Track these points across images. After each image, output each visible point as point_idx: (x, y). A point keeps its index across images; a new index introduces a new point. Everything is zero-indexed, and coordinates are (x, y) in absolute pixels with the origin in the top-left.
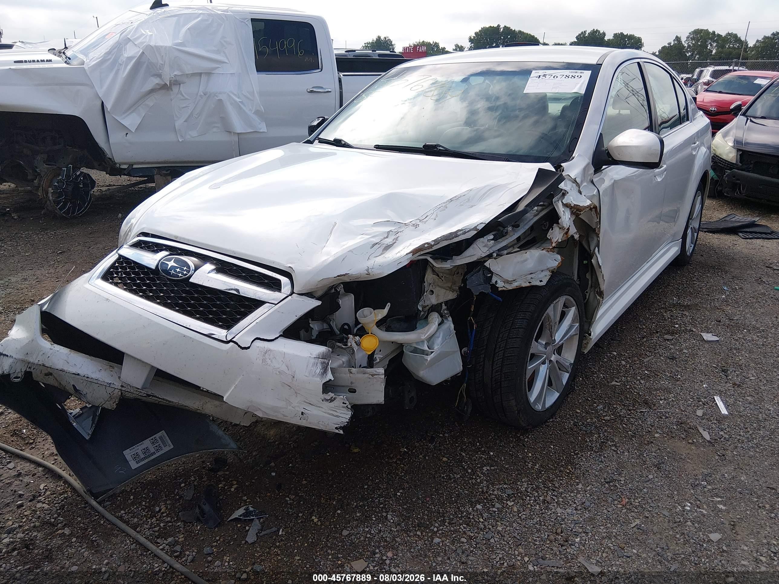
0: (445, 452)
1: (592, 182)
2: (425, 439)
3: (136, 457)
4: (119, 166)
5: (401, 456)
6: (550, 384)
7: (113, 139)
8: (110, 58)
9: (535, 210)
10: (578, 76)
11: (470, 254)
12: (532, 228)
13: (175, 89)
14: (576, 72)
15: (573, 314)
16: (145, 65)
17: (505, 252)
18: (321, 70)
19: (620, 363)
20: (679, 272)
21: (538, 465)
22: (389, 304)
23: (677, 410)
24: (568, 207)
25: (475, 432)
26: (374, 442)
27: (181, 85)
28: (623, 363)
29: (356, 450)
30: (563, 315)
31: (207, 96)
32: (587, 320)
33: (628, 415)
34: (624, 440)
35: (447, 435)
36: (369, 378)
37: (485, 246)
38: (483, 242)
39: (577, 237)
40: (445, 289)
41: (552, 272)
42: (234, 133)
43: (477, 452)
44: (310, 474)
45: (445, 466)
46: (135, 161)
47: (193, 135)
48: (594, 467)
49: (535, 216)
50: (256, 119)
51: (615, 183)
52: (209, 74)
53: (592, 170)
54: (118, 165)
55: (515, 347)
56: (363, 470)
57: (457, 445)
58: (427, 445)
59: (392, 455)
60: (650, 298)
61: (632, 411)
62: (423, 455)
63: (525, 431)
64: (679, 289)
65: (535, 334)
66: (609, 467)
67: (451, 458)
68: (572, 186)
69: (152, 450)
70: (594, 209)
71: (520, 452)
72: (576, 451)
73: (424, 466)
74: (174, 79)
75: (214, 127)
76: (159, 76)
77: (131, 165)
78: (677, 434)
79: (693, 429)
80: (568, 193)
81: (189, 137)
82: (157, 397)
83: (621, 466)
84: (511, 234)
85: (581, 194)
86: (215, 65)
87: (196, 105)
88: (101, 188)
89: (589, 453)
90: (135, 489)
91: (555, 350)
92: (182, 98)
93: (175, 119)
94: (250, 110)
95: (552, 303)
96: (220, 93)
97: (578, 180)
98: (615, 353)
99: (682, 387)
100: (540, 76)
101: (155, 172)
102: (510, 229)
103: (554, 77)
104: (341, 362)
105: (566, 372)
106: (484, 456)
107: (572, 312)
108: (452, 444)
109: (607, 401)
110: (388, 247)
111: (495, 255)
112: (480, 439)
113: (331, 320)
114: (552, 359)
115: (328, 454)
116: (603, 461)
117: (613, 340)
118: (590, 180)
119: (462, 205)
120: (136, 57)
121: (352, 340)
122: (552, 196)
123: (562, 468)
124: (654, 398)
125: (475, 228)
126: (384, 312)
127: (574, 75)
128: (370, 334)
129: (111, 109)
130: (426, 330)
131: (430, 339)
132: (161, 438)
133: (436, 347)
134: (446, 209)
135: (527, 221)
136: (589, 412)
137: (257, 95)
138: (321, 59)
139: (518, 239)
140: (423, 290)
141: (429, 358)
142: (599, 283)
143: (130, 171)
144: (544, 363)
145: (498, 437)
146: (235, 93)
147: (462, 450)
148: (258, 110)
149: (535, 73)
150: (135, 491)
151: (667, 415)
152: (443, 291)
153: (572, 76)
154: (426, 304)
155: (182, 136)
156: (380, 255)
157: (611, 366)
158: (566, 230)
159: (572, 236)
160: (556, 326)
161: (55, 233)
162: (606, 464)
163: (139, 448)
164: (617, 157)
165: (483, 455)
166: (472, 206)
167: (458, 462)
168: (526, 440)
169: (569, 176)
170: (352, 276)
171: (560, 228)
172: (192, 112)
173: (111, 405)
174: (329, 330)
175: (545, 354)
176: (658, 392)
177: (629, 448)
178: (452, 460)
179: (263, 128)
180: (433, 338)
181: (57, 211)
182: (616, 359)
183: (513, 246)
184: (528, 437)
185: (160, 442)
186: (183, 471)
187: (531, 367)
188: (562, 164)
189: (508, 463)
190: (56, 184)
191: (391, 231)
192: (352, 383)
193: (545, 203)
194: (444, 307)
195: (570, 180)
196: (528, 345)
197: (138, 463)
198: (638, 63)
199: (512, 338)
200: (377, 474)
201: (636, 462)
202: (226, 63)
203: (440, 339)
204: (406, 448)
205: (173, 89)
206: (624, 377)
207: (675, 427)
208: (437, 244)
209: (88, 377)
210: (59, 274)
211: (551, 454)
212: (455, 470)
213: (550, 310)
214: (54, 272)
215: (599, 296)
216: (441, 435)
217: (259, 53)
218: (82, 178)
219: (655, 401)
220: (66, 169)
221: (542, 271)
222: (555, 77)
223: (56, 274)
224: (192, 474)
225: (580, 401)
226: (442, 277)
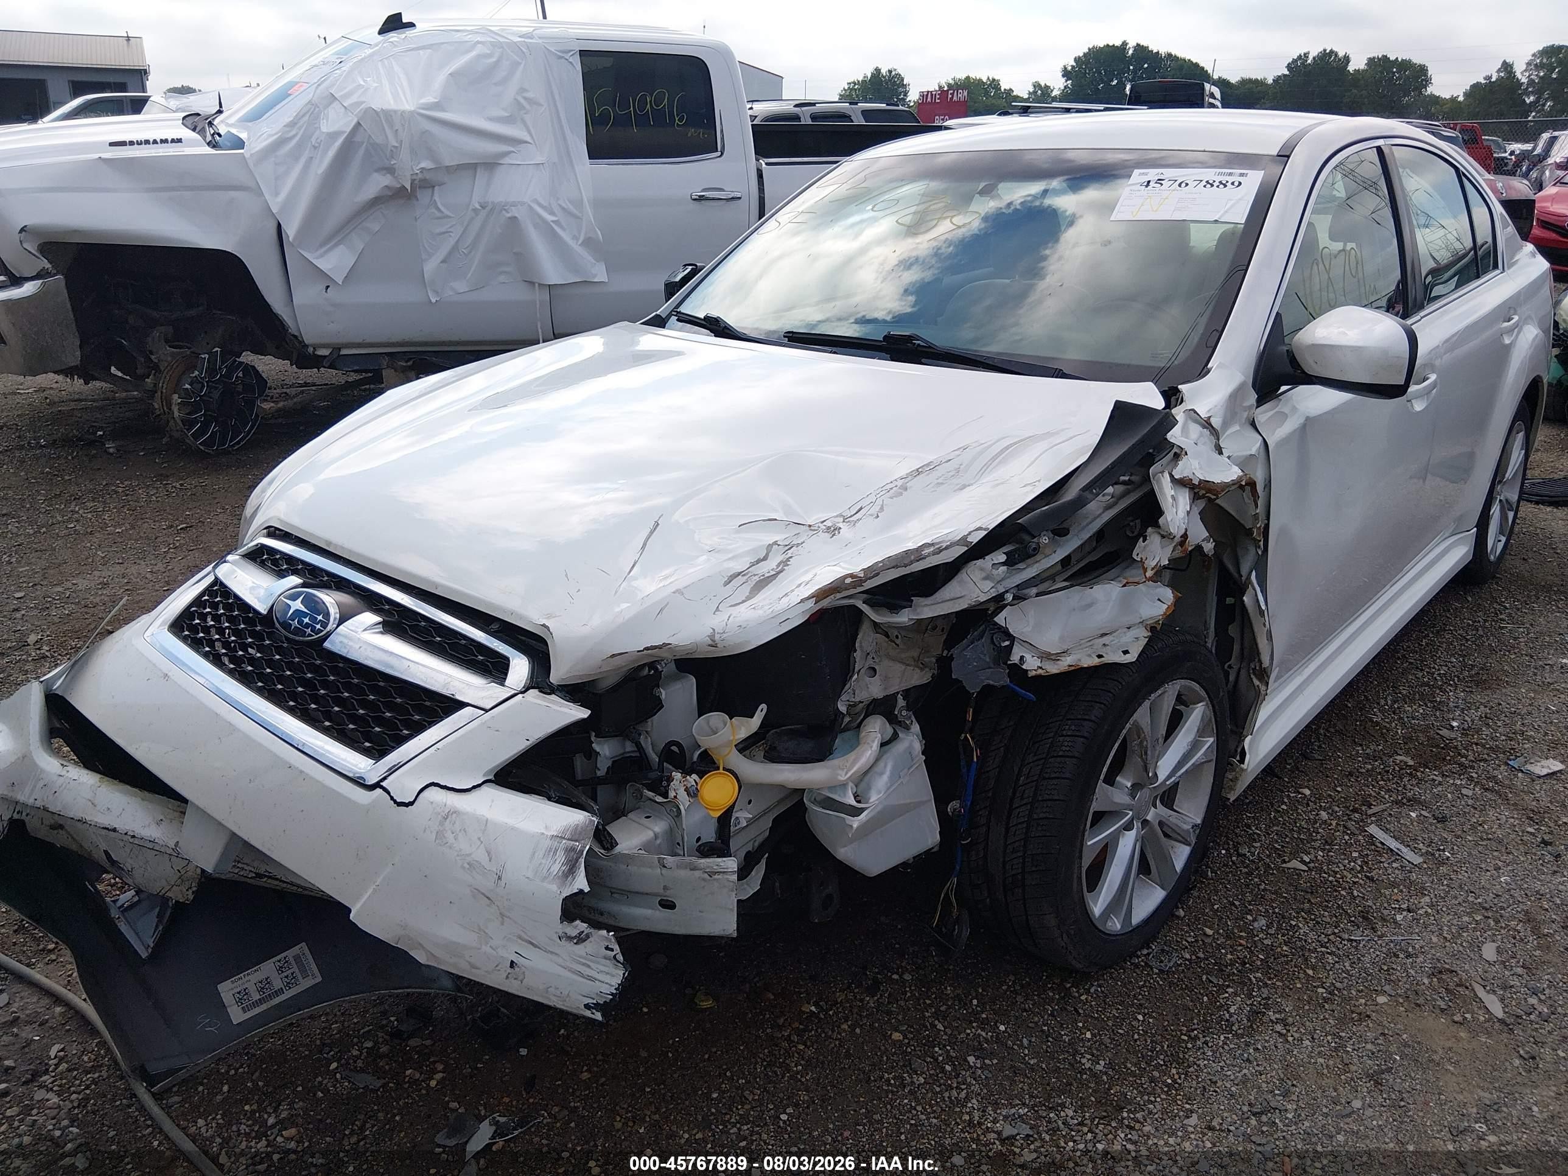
0: (900, 1017)
1: (1253, 424)
2: (860, 985)
3: (242, 998)
4: (313, 352)
5: (800, 1024)
6: (1144, 868)
7: (300, 297)
8: (294, 136)
9: (1108, 494)
10: (1233, 184)
11: (953, 595)
12: (1100, 535)
13: (423, 197)
14: (1230, 174)
15: (1200, 717)
16: (361, 152)
17: (1034, 591)
18: (722, 154)
19: (1317, 815)
20: (1470, 599)
21: (1102, 1063)
22: (764, 706)
23: (1435, 939)
24: (1185, 486)
25: (971, 974)
26: (747, 985)
27: (436, 188)
28: (1324, 815)
29: (707, 1004)
30: (1176, 721)
31: (488, 209)
32: (1234, 728)
33: (1322, 946)
34: (1307, 1007)
35: (907, 977)
36: (704, 880)
37: (985, 578)
38: (982, 569)
39: (1209, 547)
40: (904, 663)
41: (1152, 629)
42: (540, 285)
43: (971, 1022)
44: (599, 1057)
45: (895, 1053)
46: (344, 340)
47: (459, 288)
48: (1229, 1073)
49: (1109, 507)
50: (585, 256)
51: (1309, 424)
52: (490, 165)
53: (1253, 397)
54: (311, 350)
55: (1056, 800)
56: (716, 1053)
57: (928, 1002)
58: (862, 1000)
59: (782, 1020)
60: (1399, 658)
61: (1332, 937)
62: (849, 1023)
63: (1083, 978)
64: (1467, 640)
65: (1105, 770)
66: (1263, 1076)
67: (911, 1033)
68: (1201, 435)
69: (277, 984)
70: (1248, 488)
71: (1067, 1028)
72: (1193, 1030)
73: (848, 1051)
74: (420, 176)
75: (502, 273)
76: (390, 170)
77: (337, 348)
78: (1429, 998)
79: (1467, 988)
80: (1186, 454)
81: (451, 293)
82: (277, 879)
83: (1291, 1073)
84: (1047, 551)
85: (1221, 453)
86: (503, 148)
87: (466, 227)
88: (288, 391)
89: (1222, 1038)
90: (237, 1070)
91: (1156, 797)
92: (438, 214)
93: (424, 256)
94: (576, 238)
95: (1144, 699)
96: (514, 204)
97: (1216, 422)
98: (1307, 792)
99: (1451, 879)
100: (1149, 182)
101: (385, 362)
102: (1045, 540)
103: (1180, 185)
104: (651, 834)
105: (1184, 843)
106: (984, 1034)
107: (1197, 715)
108: (918, 1000)
109: (1277, 910)
110: (764, 582)
111: (1009, 597)
112: (980, 991)
113: (640, 735)
114: (1148, 818)
115: (645, 1010)
116: (1251, 1058)
117: (1307, 758)
118: (1248, 418)
119: (942, 483)
120: (343, 132)
121: (679, 784)
122: (1149, 460)
123: (1156, 1074)
124: (1386, 905)
125: (963, 541)
126: (755, 723)
127: (1224, 179)
128: (721, 771)
129: (294, 239)
130: (850, 762)
131: (863, 779)
132: (297, 958)
133: (874, 797)
134: (905, 493)
135: (1089, 520)
136: (1233, 934)
137: (588, 208)
138: (722, 131)
139: (1066, 562)
140: (851, 668)
141: (855, 822)
142: (1258, 651)
143: (336, 359)
144: (1128, 827)
145: (1022, 986)
146: (543, 202)
147: (937, 1015)
148: (590, 238)
149: (1140, 174)
150: (236, 1073)
151: (1410, 949)
152: (899, 667)
153: (1221, 182)
154: (857, 699)
155: (436, 292)
156: (743, 602)
157: (1296, 823)
158: (1178, 539)
159: (1199, 548)
160: (1158, 748)
161: (182, 485)
162: (1257, 1068)
163: (250, 980)
164: (1312, 367)
165: (983, 1029)
166: (964, 487)
167: (925, 1045)
168: (1083, 998)
169: (1195, 412)
170: (677, 649)
171: (1163, 537)
172: (457, 242)
173: (183, 894)
174: (638, 754)
175: (1131, 810)
176: (1396, 891)
177: (1315, 1030)
178: (912, 1039)
179: (599, 273)
180: (869, 775)
181: (190, 440)
182: (1308, 805)
183: (1052, 578)
184: (1088, 992)
185: (295, 969)
186: (339, 1032)
187: (1093, 841)
188: (1179, 387)
189: (1036, 1055)
190: (187, 386)
191: (775, 543)
192: (665, 888)
193: (1133, 478)
194: (901, 702)
195: (1196, 421)
196: (1087, 791)
197: (245, 1012)
198: (1379, 149)
199: (1049, 778)
200: (744, 1064)
201: (1327, 1066)
202: (526, 142)
203: (885, 778)
204: (816, 1004)
205: (419, 195)
206: (1323, 850)
207: (1426, 981)
208: (873, 577)
209: (133, 837)
210: (173, 573)
211: (1136, 1037)
212: (917, 1063)
213: (1142, 715)
214: (164, 570)
215: (1260, 680)
216: (895, 977)
217: (595, 120)
218: (241, 374)
219: (1386, 912)
220: (207, 356)
221: (1129, 628)
222: (1183, 185)
223: (167, 574)
224: (355, 1040)
225: (1216, 907)
226: (897, 637)
